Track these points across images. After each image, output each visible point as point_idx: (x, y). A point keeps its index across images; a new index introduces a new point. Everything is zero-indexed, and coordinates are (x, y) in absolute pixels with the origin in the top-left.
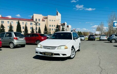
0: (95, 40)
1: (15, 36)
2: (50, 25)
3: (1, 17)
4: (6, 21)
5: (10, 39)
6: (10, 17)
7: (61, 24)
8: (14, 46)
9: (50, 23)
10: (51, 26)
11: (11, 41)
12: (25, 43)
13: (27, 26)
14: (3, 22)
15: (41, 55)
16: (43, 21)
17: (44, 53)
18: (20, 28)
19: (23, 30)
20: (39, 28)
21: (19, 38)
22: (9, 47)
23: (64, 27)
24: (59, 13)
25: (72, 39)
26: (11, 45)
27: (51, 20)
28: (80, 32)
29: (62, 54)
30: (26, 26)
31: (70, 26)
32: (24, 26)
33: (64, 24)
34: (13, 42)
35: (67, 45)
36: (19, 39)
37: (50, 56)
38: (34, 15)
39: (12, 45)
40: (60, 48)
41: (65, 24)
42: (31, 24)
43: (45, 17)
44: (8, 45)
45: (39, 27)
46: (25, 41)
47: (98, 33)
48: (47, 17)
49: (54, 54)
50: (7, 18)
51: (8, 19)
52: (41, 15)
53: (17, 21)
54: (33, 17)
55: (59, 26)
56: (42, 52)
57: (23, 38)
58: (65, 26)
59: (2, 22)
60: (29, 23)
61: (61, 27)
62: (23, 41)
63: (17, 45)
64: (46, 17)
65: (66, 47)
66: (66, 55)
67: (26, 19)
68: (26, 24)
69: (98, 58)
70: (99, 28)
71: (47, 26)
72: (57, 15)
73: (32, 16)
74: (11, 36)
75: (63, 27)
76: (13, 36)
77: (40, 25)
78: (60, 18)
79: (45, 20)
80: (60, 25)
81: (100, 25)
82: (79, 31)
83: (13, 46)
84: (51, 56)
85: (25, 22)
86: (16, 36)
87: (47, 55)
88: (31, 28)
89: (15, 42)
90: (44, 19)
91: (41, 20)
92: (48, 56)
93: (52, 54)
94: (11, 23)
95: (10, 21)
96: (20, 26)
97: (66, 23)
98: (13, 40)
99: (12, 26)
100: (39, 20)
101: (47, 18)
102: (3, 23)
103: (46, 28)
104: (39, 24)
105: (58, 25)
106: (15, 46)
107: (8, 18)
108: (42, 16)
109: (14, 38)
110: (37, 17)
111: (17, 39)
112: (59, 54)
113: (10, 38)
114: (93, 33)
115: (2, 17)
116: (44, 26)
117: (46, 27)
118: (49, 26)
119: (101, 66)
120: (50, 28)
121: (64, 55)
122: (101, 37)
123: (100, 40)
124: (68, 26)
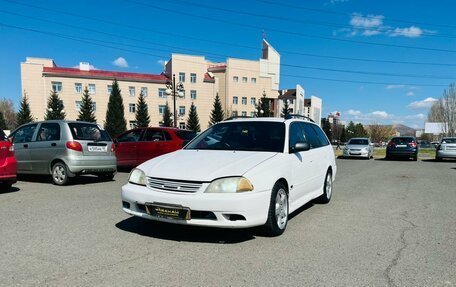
0: (415, 160)
1: (71, 138)
2: (236, 99)
3: (52, 66)
4: (68, 83)
5: (55, 148)
6: (84, 67)
7: (280, 92)
8: (68, 177)
9: (235, 89)
10: (240, 100)
11: (57, 157)
12: (114, 166)
13: (147, 101)
14: (57, 87)
15: (140, 214)
16: (209, 80)
17: (152, 208)
18: (122, 108)
19: (130, 117)
20: (193, 108)
21: (89, 144)
22: (48, 179)
23: (291, 106)
24: (271, 51)
25: (282, 151)
26: (58, 174)
27: (240, 79)
28: (360, 126)
29: (226, 215)
30: (141, 99)
31: (316, 102)
32: (136, 101)
33: (292, 94)
34: (63, 159)
35: (251, 177)
36: (89, 147)
37: (175, 222)
38: (175, 57)
39: (60, 173)
40: (220, 186)
41: (295, 94)
42: (162, 93)
43: (216, 65)
44: (45, 172)
45: (192, 106)
46: (114, 158)
47: (434, 129)
48: (223, 64)
49: (193, 212)
50: (73, 70)
51: (79, 74)
52: (201, 59)
53: (111, 83)
54: (169, 66)
55: (272, 100)
56: (142, 201)
57: (105, 145)
58: (298, 100)
59: (54, 88)
60: (153, 89)
61: (281, 105)
62: (103, 158)
63: (81, 172)
64: (219, 65)
65: (246, 182)
66: (241, 218)
67: (147, 75)
68: (141, 95)
69: (398, 235)
70: (441, 108)
71: (222, 101)
72: (265, 56)
73: (166, 63)
74: (58, 138)
75: (286, 106)
76: (66, 138)
77: (195, 97)
78: (277, 69)
79: (218, 77)
80: (276, 95)
81: (447, 97)
82: (356, 123)
83: (64, 177)
84: (181, 222)
85: (138, 86)
86: (75, 137)
87: (165, 216)
88: (160, 110)
89: (73, 160)
90: (212, 75)
91: (200, 78)
92: (170, 220)
93: (183, 212)
94: (87, 91)
95: (85, 82)
96: (120, 101)
97: (300, 90)
98: (65, 153)
99: (92, 100)
100: (194, 78)
101: (224, 71)
102: (60, 88)
103: (220, 108)
104: (194, 94)
105: (268, 96)
106: (71, 175)
107: (78, 70)
108: (206, 62)
109: (69, 146)
110: (185, 64)
111: (79, 148)
112: (210, 215)
113: (54, 145)
114: (415, 131)
115: (55, 68)
116: (212, 102)
117: (217, 105)
118: (231, 100)
119: (395, 274)
120: (235, 107)
121: (234, 217)
122: (445, 144)
123: (440, 159)
124: (308, 103)
